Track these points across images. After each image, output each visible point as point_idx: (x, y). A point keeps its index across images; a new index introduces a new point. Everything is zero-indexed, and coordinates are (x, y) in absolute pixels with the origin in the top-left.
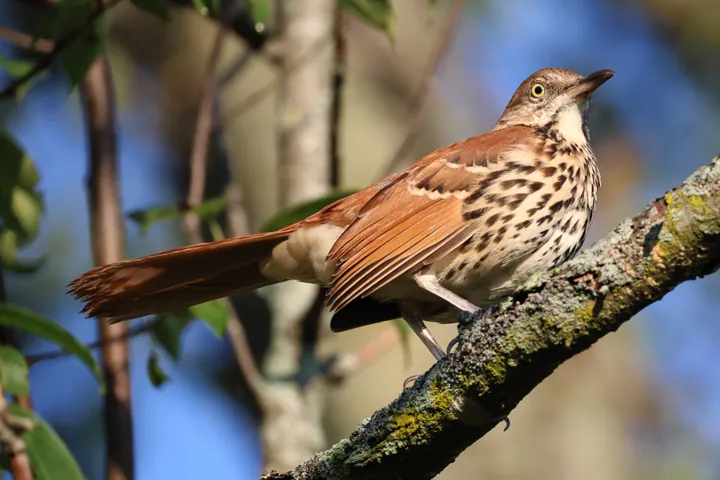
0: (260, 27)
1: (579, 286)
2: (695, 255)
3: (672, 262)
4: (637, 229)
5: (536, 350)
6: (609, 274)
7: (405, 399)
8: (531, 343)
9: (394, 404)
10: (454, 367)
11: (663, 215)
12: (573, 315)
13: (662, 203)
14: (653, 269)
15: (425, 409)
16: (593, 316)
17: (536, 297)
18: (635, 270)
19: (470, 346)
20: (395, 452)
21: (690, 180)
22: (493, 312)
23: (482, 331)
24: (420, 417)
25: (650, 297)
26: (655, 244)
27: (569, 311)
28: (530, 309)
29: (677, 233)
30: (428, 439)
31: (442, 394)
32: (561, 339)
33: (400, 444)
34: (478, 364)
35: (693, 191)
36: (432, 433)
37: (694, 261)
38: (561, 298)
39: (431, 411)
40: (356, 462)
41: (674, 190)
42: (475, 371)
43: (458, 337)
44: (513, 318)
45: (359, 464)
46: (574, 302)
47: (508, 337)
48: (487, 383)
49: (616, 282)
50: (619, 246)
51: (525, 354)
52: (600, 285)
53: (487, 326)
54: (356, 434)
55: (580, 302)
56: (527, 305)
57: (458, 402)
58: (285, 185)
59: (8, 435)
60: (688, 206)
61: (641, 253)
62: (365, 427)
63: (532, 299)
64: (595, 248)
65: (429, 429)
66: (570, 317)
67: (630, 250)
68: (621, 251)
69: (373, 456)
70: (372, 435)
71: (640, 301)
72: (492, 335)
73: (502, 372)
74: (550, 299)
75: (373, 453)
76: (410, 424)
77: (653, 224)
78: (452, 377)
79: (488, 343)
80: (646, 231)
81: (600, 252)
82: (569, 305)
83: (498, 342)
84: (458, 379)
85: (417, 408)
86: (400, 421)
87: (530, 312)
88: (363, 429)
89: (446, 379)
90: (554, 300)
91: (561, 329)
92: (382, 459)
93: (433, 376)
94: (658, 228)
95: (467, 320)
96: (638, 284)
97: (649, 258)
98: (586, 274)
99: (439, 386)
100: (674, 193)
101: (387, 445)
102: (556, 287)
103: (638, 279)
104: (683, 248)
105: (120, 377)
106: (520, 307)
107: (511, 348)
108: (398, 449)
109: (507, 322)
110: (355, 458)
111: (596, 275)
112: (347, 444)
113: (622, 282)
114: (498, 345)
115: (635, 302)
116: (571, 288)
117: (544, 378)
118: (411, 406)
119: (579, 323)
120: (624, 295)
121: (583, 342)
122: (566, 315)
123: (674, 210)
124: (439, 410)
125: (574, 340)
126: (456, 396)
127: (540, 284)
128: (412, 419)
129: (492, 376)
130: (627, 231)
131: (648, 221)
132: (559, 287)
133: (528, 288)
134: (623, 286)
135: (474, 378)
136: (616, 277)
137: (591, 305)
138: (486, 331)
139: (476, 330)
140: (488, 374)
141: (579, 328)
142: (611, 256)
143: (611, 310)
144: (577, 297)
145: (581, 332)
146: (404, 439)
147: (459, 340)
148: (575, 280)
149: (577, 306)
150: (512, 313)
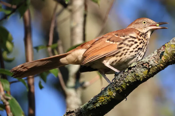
0: (67, 3)
2: (172, 59)
3: (167, 60)
4: (158, 52)
5: (133, 81)
6: (151, 63)
7: (102, 93)
8: (132, 80)
9: (99, 94)
10: (114, 86)
11: (165, 49)
12: (142, 73)
13: (164, 46)
14: (162, 62)
15: (106, 95)
16: (148, 73)
17: (134, 69)
18: (158, 62)
19: (117, 80)
20: (99, 106)
21: (171, 41)
22: (123, 72)
23: (120, 77)
24: (105, 97)
25: (161, 69)
26: (163, 56)
27: (141, 72)
28: (132, 72)
29: (168, 54)
30: (107, 103)
31: (111, 92)
32: (140, 79)
33: (100, 104)
34: (119, 85)
35: (172, 43)
36: (108, 102)
37: (172, 60)
38: (140, 69)
39: (108, 96)
40: (90, 108)
41: (167, 43)
42: (119, 87)
43: (115, 78)
44: (128, 74)
45: (90, 109)
46: (143, 70)
47: (127, 78)
48: (121, 89)
49: (153, 65)
50: (154, 57)
51: (131, 82)
52: (149, 66)
53: (122, 75)
54: (89, 101)
55: (144, 70)
56: (131, 71)
57: (114, 94)
58: (72, 41)
59: (5, 101)
60: (171, 47)
61: (159, 58)
62: (92, 100)
63: (133, 69)
64: (148, 57)
65: (107, 100)
66: (142, 74)
67: (157, 57)
68: (154, 58)
69: (94, 107)
70: (94, 102)
71: (159, 70)
72: (123, 78)
73: (125, 87)
74: (137, 69)
75: (94, 106)
76: (103, 99)
77: (162, 51)
79: (122, 80)
80: (160, 53)
81: (149, 58)
82: (142, 71)
83: (124, 79)
84: (114, 88)
85: (104, 95)
86: (100, 98)
89: (111, 88)
90: (138, 69)
91: (140, 76)
92: (96, 108)
93: (109, 88)
95: (117, 74)
96: (158, 66)
97: (161, 59)
98: (146, 63)
99: (110, 90)
100: (167, 44)
101: (97, 104)
102: (138, 66)
103: (158, 64)
104: (169, 57)
105: (32, 87)
106: (130, 71)
107: (127, 81)
108: (100, 105)
109: (126, 75)
110: (89, 107)
111: (148, 63)
112: (87, 104)
113: (155, 65)
114: (124, 80)
115: (158, 70)
116: (142, 66)
117: (135, 88)
118: (103, 95)
119: (144, 75)
120: (155, 68)
121: (145, 80)
122: (141, 73)
123: (167, 48)
124: (110, 96)
125: (143, 79)
126: (114, 92)
127: (134, 66)
128: (103, 98)
129: (123, 88)
130: (156, 53)
131: (161, 50)
132: (139, 66)
133: (131, 67)
134: (155, 66)
137: (147, 71)
138: (121, 77)
139: (119, 76)
140: (122, 87)
142: (152, 59)
143: (152, 72)
144: (144, 69)
145: (145, 77)
146: (101, 103)
147: (115, 79)
148: (143, 65)
149: (143, 71)
150: (128, 73)
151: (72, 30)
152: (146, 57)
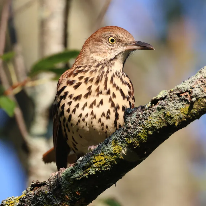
1: (182, 97)
5: (161, 127)
6: (196, 92)
8: (159, 124)
9: (94, 151)
10: (123, 134)
12: (179, 111)
15: (109, 153)
16: (189, 112)
17: (162, 102)
19: (130, 124)
20: (94, 173)
22: (142, 109)
23: (136, 118)
24: (106, 157)
27: (177, 109)
28: (159, 108)
30: (110, 167)
31: (117, 147)
32: (173, 122)
33: (97, 169)
34: (134, 133)
36: (112, 165)
38: (174, 103)
39: (112, 154)
40: (76, 178)
42: (132, 136)
44: (151, 112)
45: (77, 179)
46: (179, 105)
47: (148, 121)
48: (138, 142)
49: (199, 96)
50: (201, 79)
51: (156, 129)
52: (192, 97)
54: (76, 164)
55: (183, 105)
56: (158, 106)
57: (124, 151)
63: (160, 103)
64: (190, 80)
65: (111, 163)
66: (178, 112)
68: (202, 81)
69: (84, 175)
70: (84, 165)
72: (141, 120)
73: (145, 137)
74: (168, 103)
75: (84, 173)
76: (102, 160)
78: (122, 139)
79: (139, 123)
81: (192, 82)
82: (177, 106)
83: (144, 123)
84: (124, 140)
85: (105, 153)
86: (97, 159)
87: (159, 109)
88: (80, 162)
89: (119, 139)
90: (170, 104)
91: (173, 117)
92: (88, 176)
93: (113, 138)
95: (129, 112)
98: (185, 92)
99: (115, 143)
101: (91, 170)
102: (171, 98)
106: (154, 107)
107: (150, 126)
108: (96, 172)
109: (148, 113)
110: (76, 175)
111: (190, 93)
112: (72, 169)
113: (202, 96)
114: (143, 124)
116: (178, 98)
117: (165, 140)
118: (103, 152)
119: (182, 115)
120: (203, 102)
121: (183, 124)
122: (176, 111)
124: (115, 154)
125: (179, 122)
126: (123, 147)
127: (164, 96)
128: (103, 158)
129: (141, 138)
132: (173, 98)
133: (158, 98)
134: (202, 98)
135: (132, 139)
136: (199, 94)
137: (188, 106)
138: (138, 117)
139: (134, 117)
140: (139, 138)
141: (182, 117)
142: (197, 84)
143: (197, 109)
144: (181, 103)
145: (183, 119)
146: (99, 167)
148: (181, 95)
149: (181, 107)
150: (150, 110)
151: (43, 24)
152: (186, 80)
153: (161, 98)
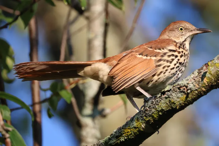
0: (83, 8)
1: (181, 90)
2: (217, 81)
3: (210, 83)
4: (199, 73)
5: (168, 109)
6: (191, 87)
7: (127, 124)
8: (166, 108)
9: (124, 125)
10: (142, 115)
11: (207, 69)
12: (179, 99)
13: (207, 65)
14: (204, 85)
15: (133, 127)
16: (186, 99)
17: (168, 93)
18: (199, 85)
19: (147, 108)
20: (124, 140)
21: (216, 58)
22: (155, 98)
23: (151, 104)
25: (203, 94)
26: (205, 78)
27: (178, 98)
28: (166, 97)
29: (211, 74)
30: (134, 136)
31: (139, 123)
32: (175, 106)
33: (126, 138)
34: (150, 114)
35: (216, 62)
37: (217, 83)
38: (176, 94)
39: (135, 128)
40: (112, 143)
41: (211, 61)
42: (149, 116)
44: (161, 100)
45: (113, 144)
46: (179, 95)
47: (159, 106)
48: (152, 119)
49: (193, 89)
50: (194, 78)
51: (164, 111)
52: (188, 90)
53: (153, 102)
54: (112, 135)
55: (182, 95)
56: (165, 96)
57: (144, 125)
59: (4, 132)
60: (215, 66)
61: (201, 80)
62: (115, 132)
63: (167, 94)
64: (186, 79)
65: (135, 133)
66: (179, 100)
67: (197, 79)
68: (194, 79)
69: (117, 142)
70: (117, 135)
71: (200, 95)
72: (154, 105)
73: (157, 116)
74: (172, 94)
75: (117, 140)
76: (129, 132)
77: (204, 72)
78: (142, 117)
79: (153, 107)
80: (202, 73)
81: (188, 80)
82: (178, 96)
83: (156, 107)
84: (143, 118)
85: (131, 127)
86: (126, 131)
87: (166, 98)
88: (114, 133)
89: (140, 118)
90: (174, 94)
91: (175, 103)
92: (120, 142)
93: (136, 117)
94: (206, 73)
95: (147, 100)
96: (199, 90)
97: (203, 82)
98: (183, 86)
99: (138, 120)
101: (122, 138)
102: (174, 90)
103: (199, 88)
104: (213, 79)
105: (38, 115)
106: (163, 96)
107: (160, 109)
108: (125, 139)
109: (159, 101)
110: (111, 142)
111: (187, 87)
112: (109, 138)
113: (195, 89)
114: (156, 108)
115: (198, 95)
116: (179, 91)
117: (170, 118)
118: (129, 126)
119: (181, 102)
120: (195, 93)
121: (182, 107)
122: (177, 99)
123: (211, 67)
124: (138, 128)
125: (180, 107)
126: (143, 123)
127: (169, 90)
128: (129, 130)
130: (196, 73)
132: (175, 90)
133: (165, 91)
134: (195, 90)
135: (149, 118)
136: (193, 87)
137: (185, 96)
139: (150, 103)
140: (153, 117)
141: (181, 103)
142: (191, 81)
143: (191, 98)
144: (181, 94)
145: (182, 104)
146: (127, 136)
147: (144, 106)
148: (180, 88)
149: (181, 96)
150: (161, 98)
151: (90, 42)
152: (184, 78)
153: (167, 91)
